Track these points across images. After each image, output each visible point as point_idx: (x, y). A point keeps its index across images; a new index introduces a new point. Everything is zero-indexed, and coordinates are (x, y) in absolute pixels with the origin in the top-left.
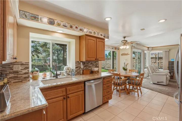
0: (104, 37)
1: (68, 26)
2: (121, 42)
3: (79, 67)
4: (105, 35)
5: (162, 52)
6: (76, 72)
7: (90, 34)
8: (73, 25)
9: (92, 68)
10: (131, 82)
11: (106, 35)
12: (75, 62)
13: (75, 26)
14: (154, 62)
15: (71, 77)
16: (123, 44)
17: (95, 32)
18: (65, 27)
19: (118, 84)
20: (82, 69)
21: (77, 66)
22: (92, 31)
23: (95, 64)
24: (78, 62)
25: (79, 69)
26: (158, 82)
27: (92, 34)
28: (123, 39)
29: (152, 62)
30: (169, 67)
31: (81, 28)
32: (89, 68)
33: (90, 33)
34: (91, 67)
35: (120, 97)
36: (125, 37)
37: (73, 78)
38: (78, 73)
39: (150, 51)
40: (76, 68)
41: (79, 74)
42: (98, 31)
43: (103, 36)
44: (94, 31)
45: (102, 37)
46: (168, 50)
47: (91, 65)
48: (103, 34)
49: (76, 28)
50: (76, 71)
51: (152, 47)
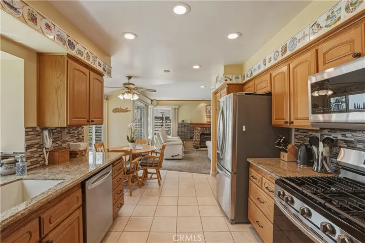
0: (104, 70)
1: (21, 11)
2: (122, 86)
3: (35, 146)
4: (105, 67)
5: (170, 109)
6: (29, 161)
7: (79, 56)
8: (38, 15)
9: (71, 143)
10: (147, 163)
11: (107, 67)
12: (23, 130)
13: (44, 21)
14: (161, 124)
15: (18, 180)
16: (126, 90)
17: (89, 53)
18: (12, 11)
19: (127, 170)
20: (46, 149)
21: (29, 143)
22: (83, 50)
23: (76, 132)
24: (34, 129)
25: (36, 152)
26: (172, 156)
27: (83, 58)
28: (127, 81)
29: (158, 124)
30: (178, 132)
31: (59, 33)
32: (64, 145)
33: (79, 53)
34: (67, 141)
35: (131, 196)
36: (130, 78)
37: (24, 181)
38: (33, 163)
39: (155, 107)
40: (28, 147)
41: (38, 165)
42: (95, 54)
43: (102, 67)
44: (86, 51)
45: (100, 69)
46: (178, 107)
47: (67, 138)
48: (102, 63)
49: (48, 27)
50: (28, 158)
51: (157, 101)
